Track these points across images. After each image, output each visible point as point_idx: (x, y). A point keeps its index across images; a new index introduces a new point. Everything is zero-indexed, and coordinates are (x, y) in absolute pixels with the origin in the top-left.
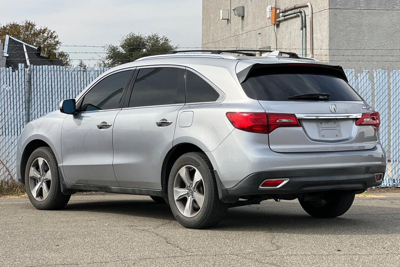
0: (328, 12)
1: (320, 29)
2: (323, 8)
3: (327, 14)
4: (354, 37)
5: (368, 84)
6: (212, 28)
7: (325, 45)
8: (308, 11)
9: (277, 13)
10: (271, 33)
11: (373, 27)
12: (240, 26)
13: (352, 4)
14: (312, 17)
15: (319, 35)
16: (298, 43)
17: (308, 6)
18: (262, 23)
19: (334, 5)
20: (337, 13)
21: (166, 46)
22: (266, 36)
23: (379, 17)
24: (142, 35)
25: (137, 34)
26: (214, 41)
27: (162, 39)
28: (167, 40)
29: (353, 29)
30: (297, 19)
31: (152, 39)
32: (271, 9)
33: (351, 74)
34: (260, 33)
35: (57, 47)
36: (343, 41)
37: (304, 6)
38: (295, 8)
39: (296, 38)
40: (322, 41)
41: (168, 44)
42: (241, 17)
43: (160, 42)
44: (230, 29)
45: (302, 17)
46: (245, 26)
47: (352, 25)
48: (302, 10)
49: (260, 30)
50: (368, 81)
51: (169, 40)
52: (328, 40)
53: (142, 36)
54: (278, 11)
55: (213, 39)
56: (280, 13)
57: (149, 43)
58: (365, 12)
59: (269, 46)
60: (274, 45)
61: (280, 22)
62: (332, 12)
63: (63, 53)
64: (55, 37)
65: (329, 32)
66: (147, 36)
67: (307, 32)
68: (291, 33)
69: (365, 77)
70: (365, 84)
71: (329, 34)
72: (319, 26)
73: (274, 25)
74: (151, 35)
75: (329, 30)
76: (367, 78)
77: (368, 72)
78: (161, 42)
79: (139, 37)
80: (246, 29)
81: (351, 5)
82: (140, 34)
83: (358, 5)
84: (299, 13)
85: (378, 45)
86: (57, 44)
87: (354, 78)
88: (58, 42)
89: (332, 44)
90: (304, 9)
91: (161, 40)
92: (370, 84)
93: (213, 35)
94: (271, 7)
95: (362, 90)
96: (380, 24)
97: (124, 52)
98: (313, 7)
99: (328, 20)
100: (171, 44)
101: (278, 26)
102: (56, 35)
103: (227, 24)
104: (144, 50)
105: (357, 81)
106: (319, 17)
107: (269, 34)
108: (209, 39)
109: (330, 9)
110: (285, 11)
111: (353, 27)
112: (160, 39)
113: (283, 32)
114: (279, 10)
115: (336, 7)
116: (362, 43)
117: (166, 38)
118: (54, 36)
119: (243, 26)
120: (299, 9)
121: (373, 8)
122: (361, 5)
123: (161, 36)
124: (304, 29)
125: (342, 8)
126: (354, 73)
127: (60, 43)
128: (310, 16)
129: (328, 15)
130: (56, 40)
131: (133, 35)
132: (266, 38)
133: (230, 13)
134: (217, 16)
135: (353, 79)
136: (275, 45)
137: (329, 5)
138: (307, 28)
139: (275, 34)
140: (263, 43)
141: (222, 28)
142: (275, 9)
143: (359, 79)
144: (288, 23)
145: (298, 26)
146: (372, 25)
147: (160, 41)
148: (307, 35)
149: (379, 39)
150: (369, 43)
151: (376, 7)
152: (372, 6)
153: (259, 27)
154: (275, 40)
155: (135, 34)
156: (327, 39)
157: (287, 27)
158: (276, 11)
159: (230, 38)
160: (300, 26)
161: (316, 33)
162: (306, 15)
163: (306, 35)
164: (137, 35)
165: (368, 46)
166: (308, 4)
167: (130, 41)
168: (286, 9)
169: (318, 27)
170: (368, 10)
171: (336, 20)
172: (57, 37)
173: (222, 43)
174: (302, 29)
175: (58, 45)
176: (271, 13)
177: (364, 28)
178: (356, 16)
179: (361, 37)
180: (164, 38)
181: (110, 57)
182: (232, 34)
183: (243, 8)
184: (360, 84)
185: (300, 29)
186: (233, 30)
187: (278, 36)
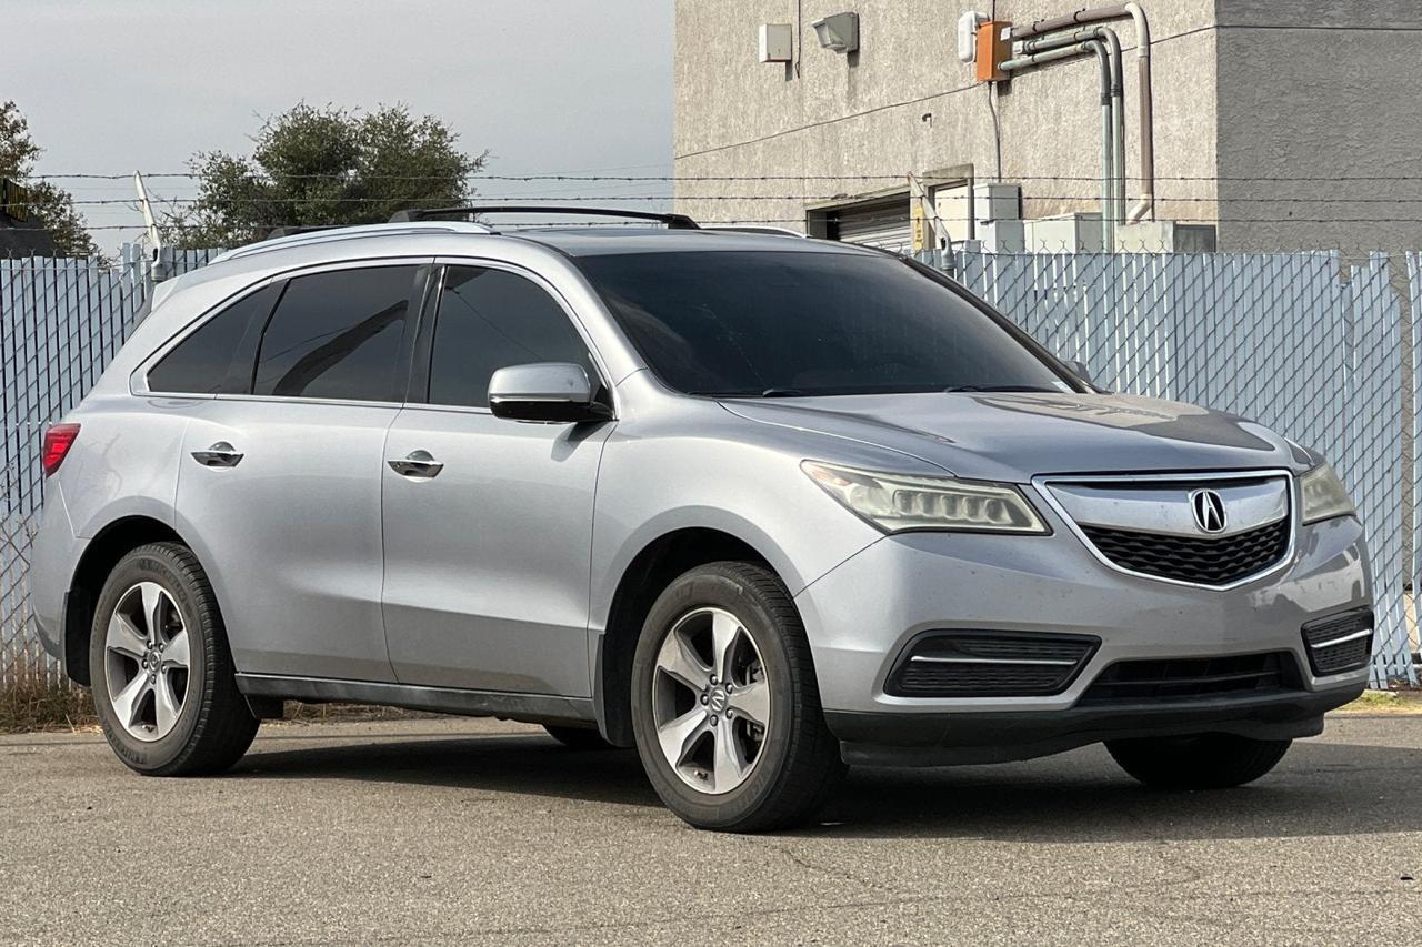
0: (1214, 39)
1: (1181, 101)
2: (1193, 23)
3: (1207, 46)
4: (1309, 130)
5: (1386, 304)
6: (718, 93)
7: (1205, 162)
8: (1129, 34)
9: (1002, 39)
10: (977, 114)
11: (1379, 93)
12: (842, 89)
13: (1302, 9)
14: (1149, 57)
15: (1177, 122)
16: (1090, 153)
17: (1129, 16)
18: (939, 75)
19: (1234, 13)
20: (1246, 42)
21: (437, 155)
22: (954, 127)
23: (1398, 56)
24: (342, 114)
25: (321, 110)
26: (728, 144)
27: (423, 129)
28: (443, 133)
29: (1305, 100)
30: (1084, 61)
31: (383, 127)
32: (974, 24)
33: (1326, 269)
34: (930, 115)
35: (22, 167)
36: (1269, 145)
37: (1114, 13)
38: (1077, 23)
39: (1079, 135)
40: (1190, 145)
41: (444, 148)
42: (845, 55)
43: (413, 139)
44: (800, 99)
45: (1106, 56)
46: (861, 87)
47: (1302, 87)
48: (1105, 28)
49: (927, 103)
50: (1386, 294)
51: (450, 134)
52: (1215, 141)
53: (343, 119)
54: (1005, 34)
55: (723, 136)
56: (1013, 39)
57: (368, 144)
58: (1348, 36)
59: (968, 162)
60: (989, 159)
61: (1012, 72)
62: (1228, 39)
63: (49, 187)
64: (15, 127)
65: (1218, 112)
66: (361, 116)
67: (1127, 112)
68: (1058, 115)
69: (1377, 278)
70: (1377, 305)
71: (1218, 119)
72: (1177, 90)
73: (990, 83)
74: (375, 115)
75: (1218, 106)
76: (1385, 281)
77: (1388, 259)
78: (419, 140)
79: (331, 122)
80: (866, 100)
81: (1299, 14)
82: (334, 109)
83: (1321, 11)
84: (1092, 39)
85: (1396, 160)
86: (23, 152)
87: (1336, 281)
88: (27, 146)
89: (1230, 157)
90: (1113, 25)
91: (415, 132)
92: (1396, 304)
93: (724, 121)
94: (976, 16)
95: (1368, 327)
96: (1404, 81)
97: (271, 183)
98: (1153, 19)
99: (1214, 69)
100: (457, 148)
101: (1004, 88)
102: (17, 117)
103: (787, 80)
104: (352, 172)
105: (1346, 292)
106: (1178, 58)
107: (966, 121)
108: (706, 136)
109: (1221, 29)
110: (1036, 34)
111: (1306, 91)
112: (411, 128)
113: (1024, 111)
114: (1009, 28)
115: (1243, 19)
116: (1339, 150)
117: (439, 124)
118: (11, 122)
119: (854, 87)
120: (1093, 27)
121: (1378, 24)
122: (1332, 13)
123: (416, 117)
124: (1115, 100)
125: (1264, 23)
126: (1335, 267)
127: (35, 149)
128: (1139, 53)
129: (1214, 47)
130: (17, 137)
131: (306, 115)
132: (952, 136)
133: (796, 37)
134: (740, 48)
135: (1334, 286)
136: (994, 160)
137: (1217, 13)
138: (1127, 98)
139: (992, 118)
140: (942, 152)
141: (761, 94)
142: (991, 26)
143: (1355, 285)
144: (1047, 78)
145: (1088, 90)
146: (1376, 85)
147: (416, 136)
148: (1127, 121)
149: (1403, 137)
150: (1364, 151)
151: (1388, 20)
152: (1376, 16)
153: (924, 91)
154: (994, 139)
155: (315, 110)
156: (1210, 138)
157: (1043, 93)
158: (996, 33)
159: (797, 134)
160: (1100, 90)
161: (1163, 116)
162: (1122, 48)
163: (1122, 122)
164: (323, 115)
165: (1359, 163)
166: (1132, 8)
167: (295, 138)
168: (1037, 27)
169: (1173, 94)
170: (1361, 31)
171: (1243, 68)
172: (24, 128)
173: (764, 152)
174: (1107, 100)
175: (26, 157)
176: (975, 38)
177: (1346, 96)
178: (1317, 53)
179: (1336, 129)
180: (429, 124)
181: (213, 203)
182: (805, 119)
183: (856, 19)
184: (1357, 305)
185: (1100, 99)
186: (809, 103)
187: (1006, 127)
